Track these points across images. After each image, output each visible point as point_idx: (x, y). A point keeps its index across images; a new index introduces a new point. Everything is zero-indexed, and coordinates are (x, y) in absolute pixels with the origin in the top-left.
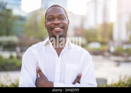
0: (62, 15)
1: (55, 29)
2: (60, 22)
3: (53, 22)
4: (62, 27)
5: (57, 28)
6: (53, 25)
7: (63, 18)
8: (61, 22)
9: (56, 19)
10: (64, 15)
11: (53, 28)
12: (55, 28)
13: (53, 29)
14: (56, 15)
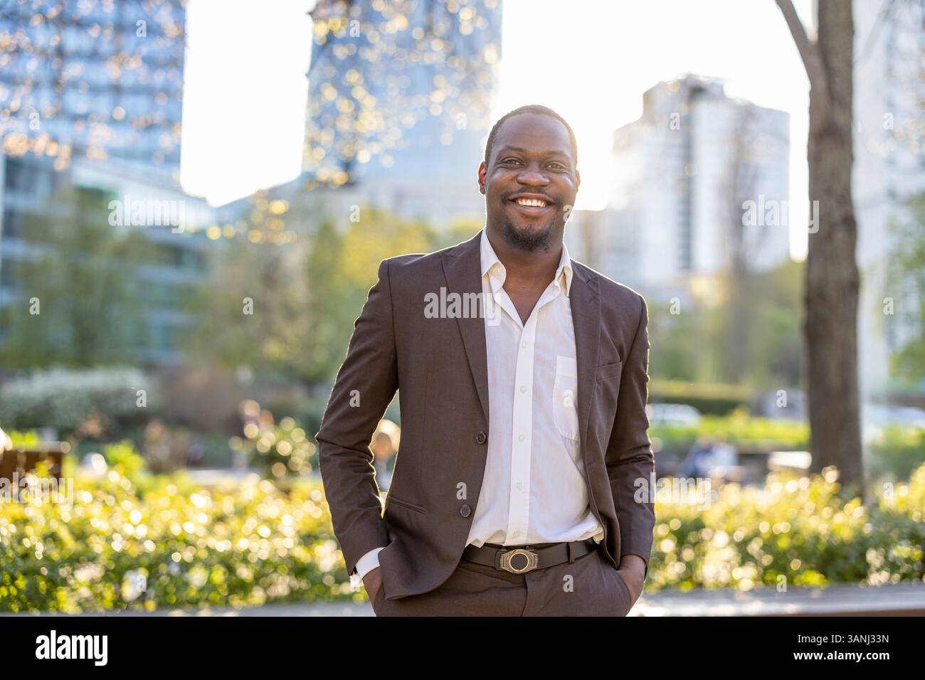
0: (559, 153)
1: (524, 202)
2: (548, 181)
3: (517, 176)
4: (551, 200)
5: (529, 203)
6: (515, 187)
7: (561, 167)
8: (550, 179)
9: (535, 166)
10: (565, 156)
11: (512, 197)
12: (522, 198)
13: (514, 200)
14: (536, 149)
